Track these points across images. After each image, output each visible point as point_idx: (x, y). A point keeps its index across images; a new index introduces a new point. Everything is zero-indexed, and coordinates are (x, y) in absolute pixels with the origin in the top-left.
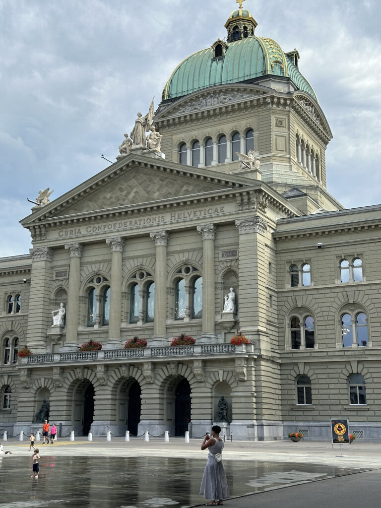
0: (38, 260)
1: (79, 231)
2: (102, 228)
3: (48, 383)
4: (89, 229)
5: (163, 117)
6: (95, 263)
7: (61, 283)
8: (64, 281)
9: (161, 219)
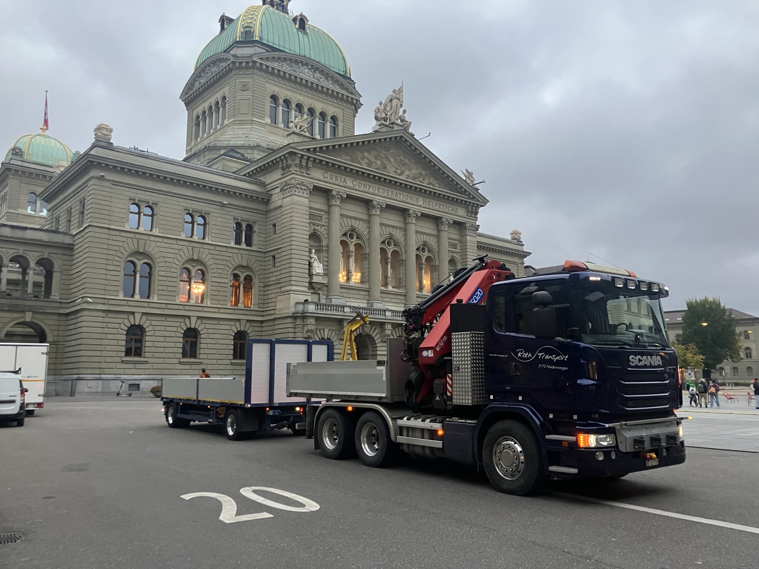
0: (301, 194)
1: (345, 181)
2: (368, 188)
3: (331, 334)
4: (355, 183)
5: (262, 59)
6: (351, 218)
7: (316, 227)
8: (319, 227)
9: (416, 200)
